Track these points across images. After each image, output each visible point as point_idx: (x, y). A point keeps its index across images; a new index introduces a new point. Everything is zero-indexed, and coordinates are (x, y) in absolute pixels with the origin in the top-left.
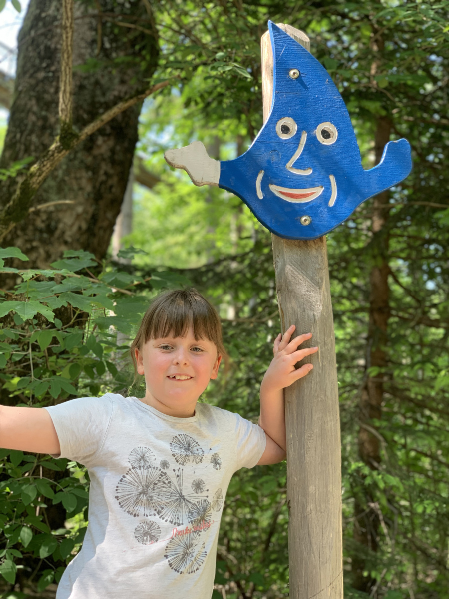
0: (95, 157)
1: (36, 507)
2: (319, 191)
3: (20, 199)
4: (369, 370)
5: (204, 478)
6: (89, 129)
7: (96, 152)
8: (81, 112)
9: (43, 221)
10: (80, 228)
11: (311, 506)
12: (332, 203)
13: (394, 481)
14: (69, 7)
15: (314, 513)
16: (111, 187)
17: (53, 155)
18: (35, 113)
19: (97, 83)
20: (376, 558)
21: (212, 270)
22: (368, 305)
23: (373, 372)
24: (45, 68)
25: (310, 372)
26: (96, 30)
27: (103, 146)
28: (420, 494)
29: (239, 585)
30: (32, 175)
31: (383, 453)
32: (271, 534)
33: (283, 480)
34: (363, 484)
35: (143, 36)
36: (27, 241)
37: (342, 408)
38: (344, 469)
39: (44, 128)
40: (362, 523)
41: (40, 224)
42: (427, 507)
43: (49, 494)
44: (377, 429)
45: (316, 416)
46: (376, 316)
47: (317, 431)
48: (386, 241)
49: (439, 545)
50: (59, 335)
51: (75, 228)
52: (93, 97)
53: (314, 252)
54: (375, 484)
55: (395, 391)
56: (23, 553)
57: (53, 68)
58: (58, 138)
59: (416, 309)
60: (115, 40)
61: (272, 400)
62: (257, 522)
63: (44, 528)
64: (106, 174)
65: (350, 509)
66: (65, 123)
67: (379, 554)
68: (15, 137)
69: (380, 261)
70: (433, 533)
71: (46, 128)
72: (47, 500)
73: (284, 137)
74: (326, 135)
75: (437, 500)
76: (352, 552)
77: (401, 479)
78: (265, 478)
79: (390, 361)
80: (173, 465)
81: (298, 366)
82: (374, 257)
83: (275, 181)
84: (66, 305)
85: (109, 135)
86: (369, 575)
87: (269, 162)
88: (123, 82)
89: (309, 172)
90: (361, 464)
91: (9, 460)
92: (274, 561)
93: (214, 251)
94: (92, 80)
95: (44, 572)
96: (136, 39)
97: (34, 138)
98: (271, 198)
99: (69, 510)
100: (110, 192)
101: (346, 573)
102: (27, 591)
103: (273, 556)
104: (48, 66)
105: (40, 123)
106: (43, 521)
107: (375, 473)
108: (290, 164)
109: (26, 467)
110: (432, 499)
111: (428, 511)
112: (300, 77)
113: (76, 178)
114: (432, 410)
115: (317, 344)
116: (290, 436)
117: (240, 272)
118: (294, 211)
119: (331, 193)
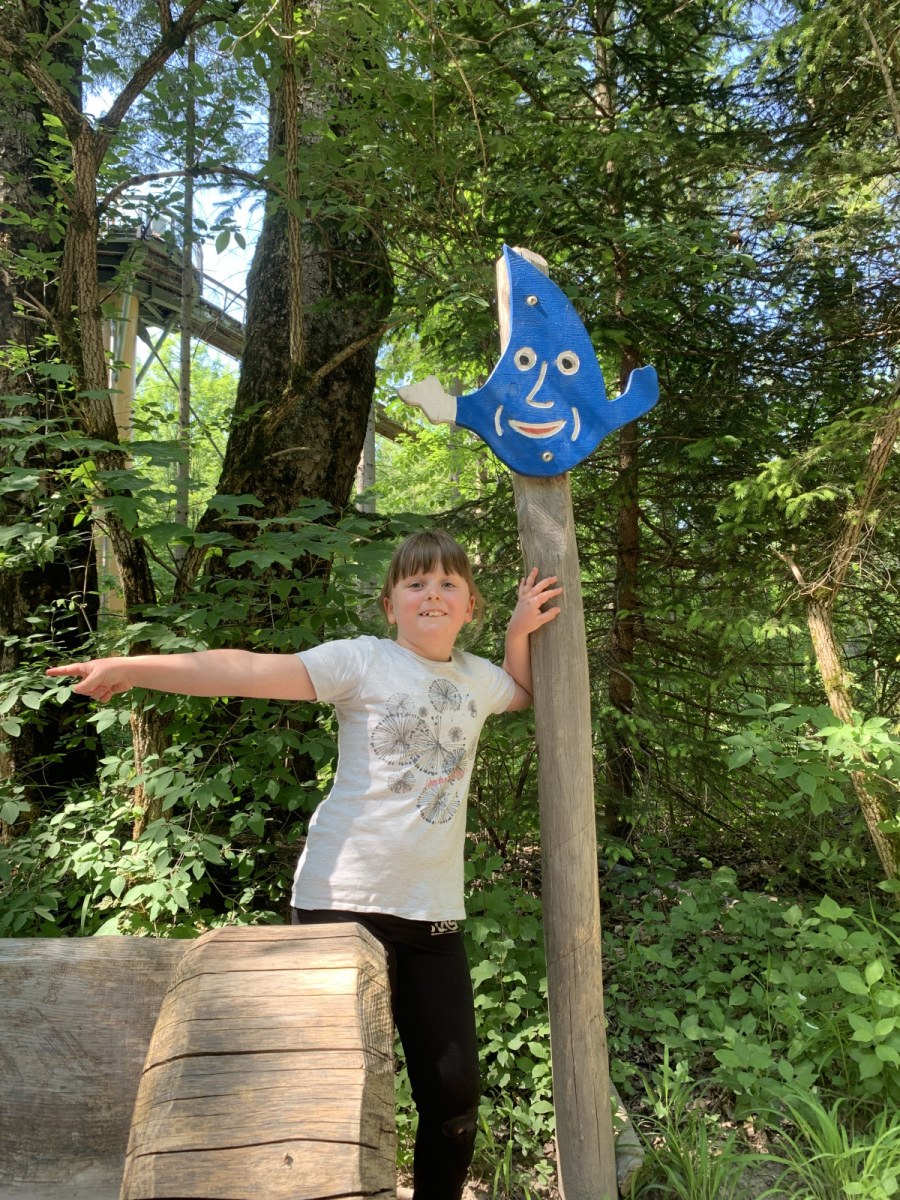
0: (331, 403)
1: (283, 759)
2: (561, 425)
3: (254, 447)
4: (618, 613)
5: (461, 726)
6: (322, 372)
7: (332, 398)
8: (315, 356)
9: (281, 471)
10: (319, 477)
11: (561, 751)
12: (575, 437)
13: (646, 724)
14: (296, 242)
15: (563, 758)
16: (349, 433)
17: (286, 400)
18: (267, 359)
19: (331, 325)
20: (631, 804)
21: (454, 516)
22: (616, 548)
23: (623, 614)
24: (276, 312)
25: (557, 616)
26: (327, 270)
27: (339, 391)
28: (675, 737)
29: (491, 832)
30: (266, 422)
31: (635, 698)
32: (522, 781)
33: (533, 726)
34: (614, 728)
35: (375, 273)
36: (265, 492)
37: (591, 653)
38: (594, 714)
39: (277, 375)
40: (614, 767)
41: (277, 474)
42: (682, 751)
43: (297, 745)
44: (628, 672)
45: (563, 660)
46: (625, 559)
47: (564, 674)
48: (635, 480)
49: (695, 790)
50: (299, 586)
51: (314, 477)
52: (327, 340)
53: (557, 490)
54: (627, 728)
55: (646, 635)
56: (271, 805)
57: (284, 312)
58: (290, 382)
59: (666, 549)
60: (347, 279)
61: (518, 645)
62: (508, 769)
63: (291, 780)
64: (343, 420)
65: (602, 754)
66: (297, 366)
67: (633, 800)
68: (248, 385)
69: (628, 501)
70: (689, 779)
71: (280, 375)
72: (294, 752)
73: (523, 369)
74: (567, 364)
75: (692, 743)
76: (605, 798)
77: (654, 723)
78: (514, 725)
79: (640, 604)
80: (432, 712)
81: (543, 609)
82: (622, 497)
83: (514, 416)
84: (304, 554)
85: (344, 380)
86: (624, 820)
87: (508, 396)
88: (357, 323)
89: (550, 405)
90: (612, 708)
91: (254, 713)
92: (526, 807)
93: (458, 499)
94: (326, 322)
95: (294, 824)
96: (369, 276)
97: (268, 384)
98: (511, 436)
99: (317, 759)
100: (349, 439)
101: (598, 818)
102: (278, 844)
103: (525, 803)
104: (279, 309)
105: (273, 370)
106: (292, 773)
107: (626, 717)
108: (530, 397)
109: (272, 719)
110: (687, 742)
111: (683, 754)
112: (538, 303)
113: (313, 426)
114: (683, 653)
115: (562, 584)
116: (537, 680)
117: (483, 518)
118: (535, 447)
119: (573, 427)
